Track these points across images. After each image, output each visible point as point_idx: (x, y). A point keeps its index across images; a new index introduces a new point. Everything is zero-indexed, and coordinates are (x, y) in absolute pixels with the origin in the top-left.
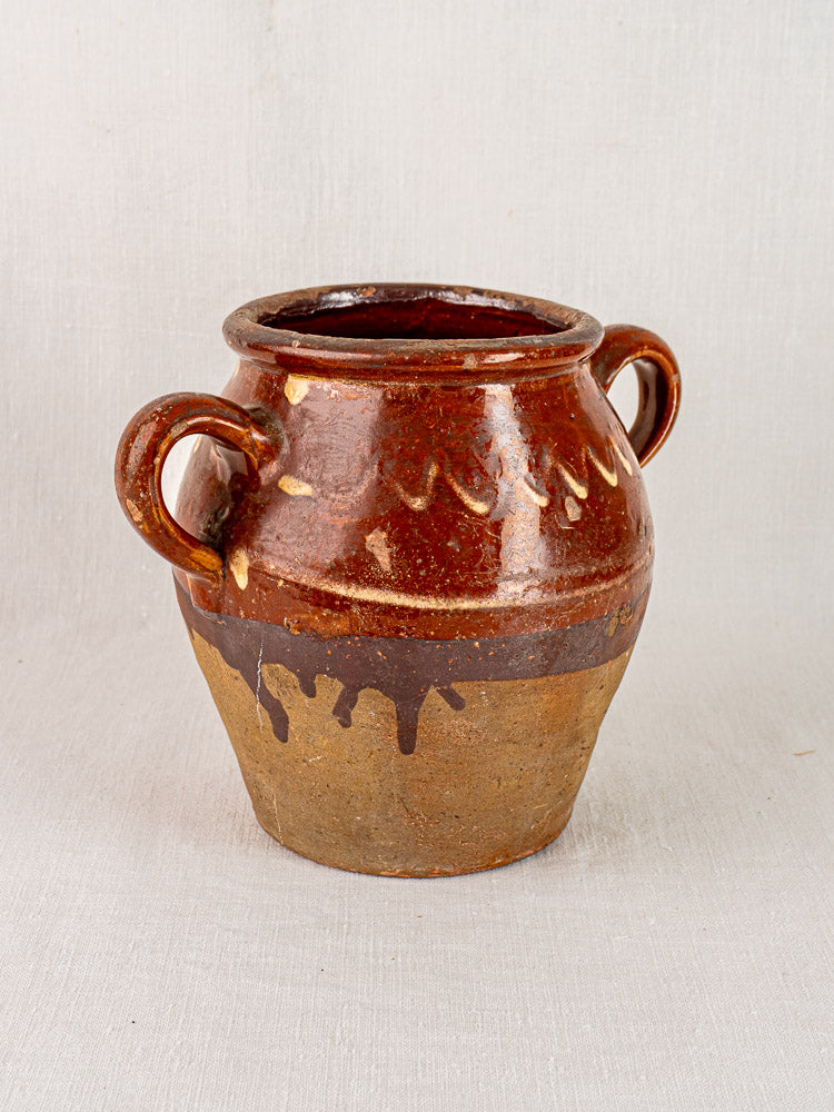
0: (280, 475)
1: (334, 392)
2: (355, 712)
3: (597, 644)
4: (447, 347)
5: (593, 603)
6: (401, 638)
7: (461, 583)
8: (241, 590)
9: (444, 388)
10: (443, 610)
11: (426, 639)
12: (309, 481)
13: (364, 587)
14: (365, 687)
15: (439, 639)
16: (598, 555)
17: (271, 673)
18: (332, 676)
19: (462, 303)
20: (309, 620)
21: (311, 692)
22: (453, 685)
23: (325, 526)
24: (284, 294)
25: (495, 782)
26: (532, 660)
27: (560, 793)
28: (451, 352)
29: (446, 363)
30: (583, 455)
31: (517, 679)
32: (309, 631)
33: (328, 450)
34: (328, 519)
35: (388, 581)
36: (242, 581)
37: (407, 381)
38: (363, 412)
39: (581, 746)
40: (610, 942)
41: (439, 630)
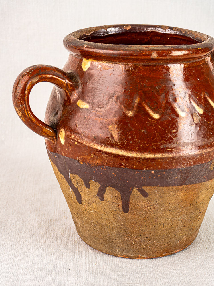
0: (77, 99)
1: (100, 66)
2: (105, 195)
3: (205, 173)
4: (144, 48)
5: (203, 157)
6: (122, 168)
7: (147, 147)
8: (62, 145)
9: (144, 66)
10: (139, 158)
11: (132, 169)
12: (88, 103)
13: (107, 147)
14: (108, 186)
15: (137, 169)
16: (207, 137)
17: (74, 178)
18: (96, 181)
19: (165, 33)
20: (86, 159)
21: (88, 187)
22: (143, 188)
23: (93, 121)
24: (93, 27)
25: (162, 225)
26: (176, 179)
27: (190, 230)
28: (146, 51)
29: (144, 55)
30: (203, 95)
31: (170, 186)
32: (86, 163)
33: (96, 90)
34: (94, 118)
35: (117, 145)
36: (63, 141)
37: (128, 62)
38: (110, 75)
39: (199, 212)
41: (137, 166)
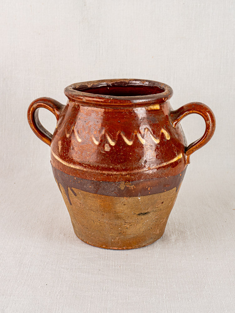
5: (110, 177)
22: (72, 188)
25: (92, 221)
26: (91, 187)
30: (118, 133)
31: (87, 192)
40: (181, 262)
